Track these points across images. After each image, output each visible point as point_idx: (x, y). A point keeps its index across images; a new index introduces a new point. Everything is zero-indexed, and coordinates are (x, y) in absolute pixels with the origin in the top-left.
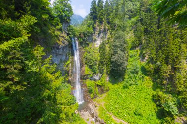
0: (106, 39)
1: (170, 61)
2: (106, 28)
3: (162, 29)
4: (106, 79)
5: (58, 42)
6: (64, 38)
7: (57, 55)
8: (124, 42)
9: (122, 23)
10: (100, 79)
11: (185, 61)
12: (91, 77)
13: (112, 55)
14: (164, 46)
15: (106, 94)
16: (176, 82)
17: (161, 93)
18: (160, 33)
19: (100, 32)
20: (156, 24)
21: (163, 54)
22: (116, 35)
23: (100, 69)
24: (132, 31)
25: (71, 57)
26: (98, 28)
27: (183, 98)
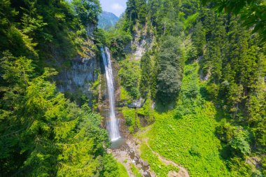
0: (150, 49)
1: (242, 79)
2: (151, 31)
3: (232, 32)
4: (151, 105)
5: (80, 53)
6: (90, 47)
7: (79, 72)
8: (175, 52)
9: (174, 24)
10: (142, 106)
11: (263, 79)
12: (129, 104)
13: (159, 72)
14: (234, 56)
15: (150, 126)
16: (249, 109)
17: (227, 125)
18: (230, 38)
19: (142, 38)
20: (224, 24)
21: (232, 69)
22: (165, 42)
23: (142, 92)
24: (189, 36)
25: (100, 75)
26: (139, 32)
27: (258, 131)
